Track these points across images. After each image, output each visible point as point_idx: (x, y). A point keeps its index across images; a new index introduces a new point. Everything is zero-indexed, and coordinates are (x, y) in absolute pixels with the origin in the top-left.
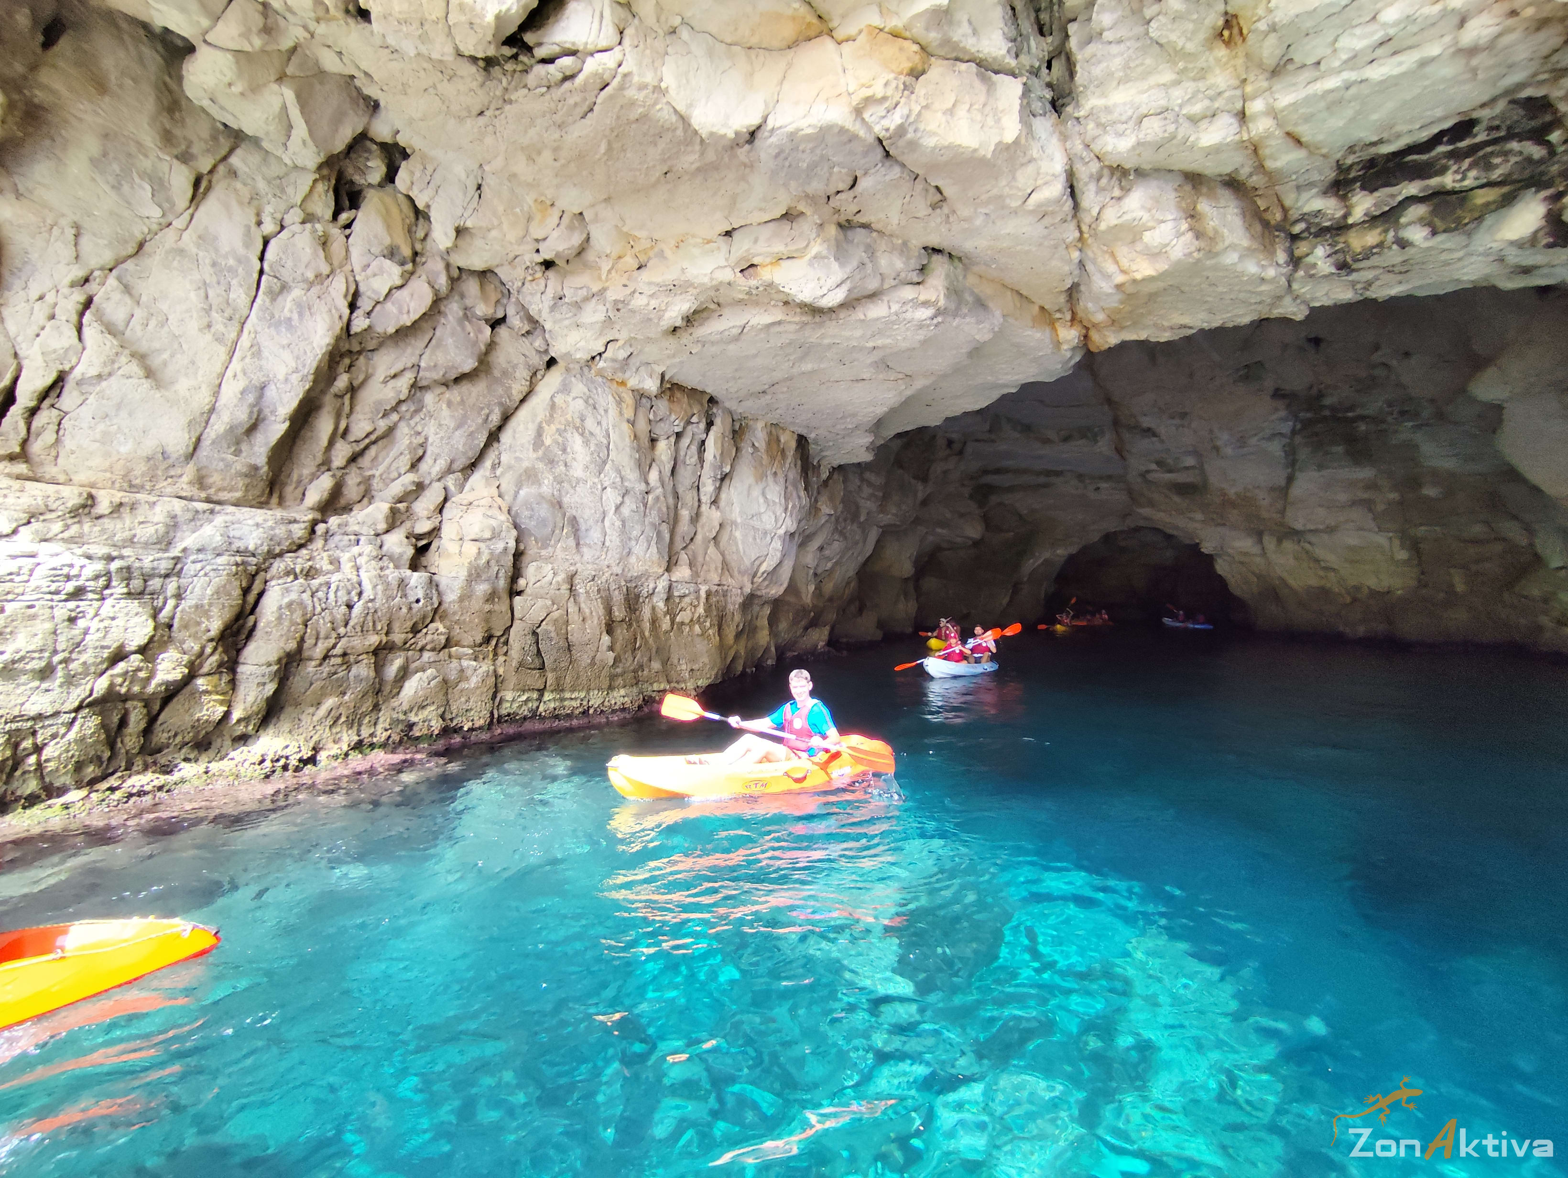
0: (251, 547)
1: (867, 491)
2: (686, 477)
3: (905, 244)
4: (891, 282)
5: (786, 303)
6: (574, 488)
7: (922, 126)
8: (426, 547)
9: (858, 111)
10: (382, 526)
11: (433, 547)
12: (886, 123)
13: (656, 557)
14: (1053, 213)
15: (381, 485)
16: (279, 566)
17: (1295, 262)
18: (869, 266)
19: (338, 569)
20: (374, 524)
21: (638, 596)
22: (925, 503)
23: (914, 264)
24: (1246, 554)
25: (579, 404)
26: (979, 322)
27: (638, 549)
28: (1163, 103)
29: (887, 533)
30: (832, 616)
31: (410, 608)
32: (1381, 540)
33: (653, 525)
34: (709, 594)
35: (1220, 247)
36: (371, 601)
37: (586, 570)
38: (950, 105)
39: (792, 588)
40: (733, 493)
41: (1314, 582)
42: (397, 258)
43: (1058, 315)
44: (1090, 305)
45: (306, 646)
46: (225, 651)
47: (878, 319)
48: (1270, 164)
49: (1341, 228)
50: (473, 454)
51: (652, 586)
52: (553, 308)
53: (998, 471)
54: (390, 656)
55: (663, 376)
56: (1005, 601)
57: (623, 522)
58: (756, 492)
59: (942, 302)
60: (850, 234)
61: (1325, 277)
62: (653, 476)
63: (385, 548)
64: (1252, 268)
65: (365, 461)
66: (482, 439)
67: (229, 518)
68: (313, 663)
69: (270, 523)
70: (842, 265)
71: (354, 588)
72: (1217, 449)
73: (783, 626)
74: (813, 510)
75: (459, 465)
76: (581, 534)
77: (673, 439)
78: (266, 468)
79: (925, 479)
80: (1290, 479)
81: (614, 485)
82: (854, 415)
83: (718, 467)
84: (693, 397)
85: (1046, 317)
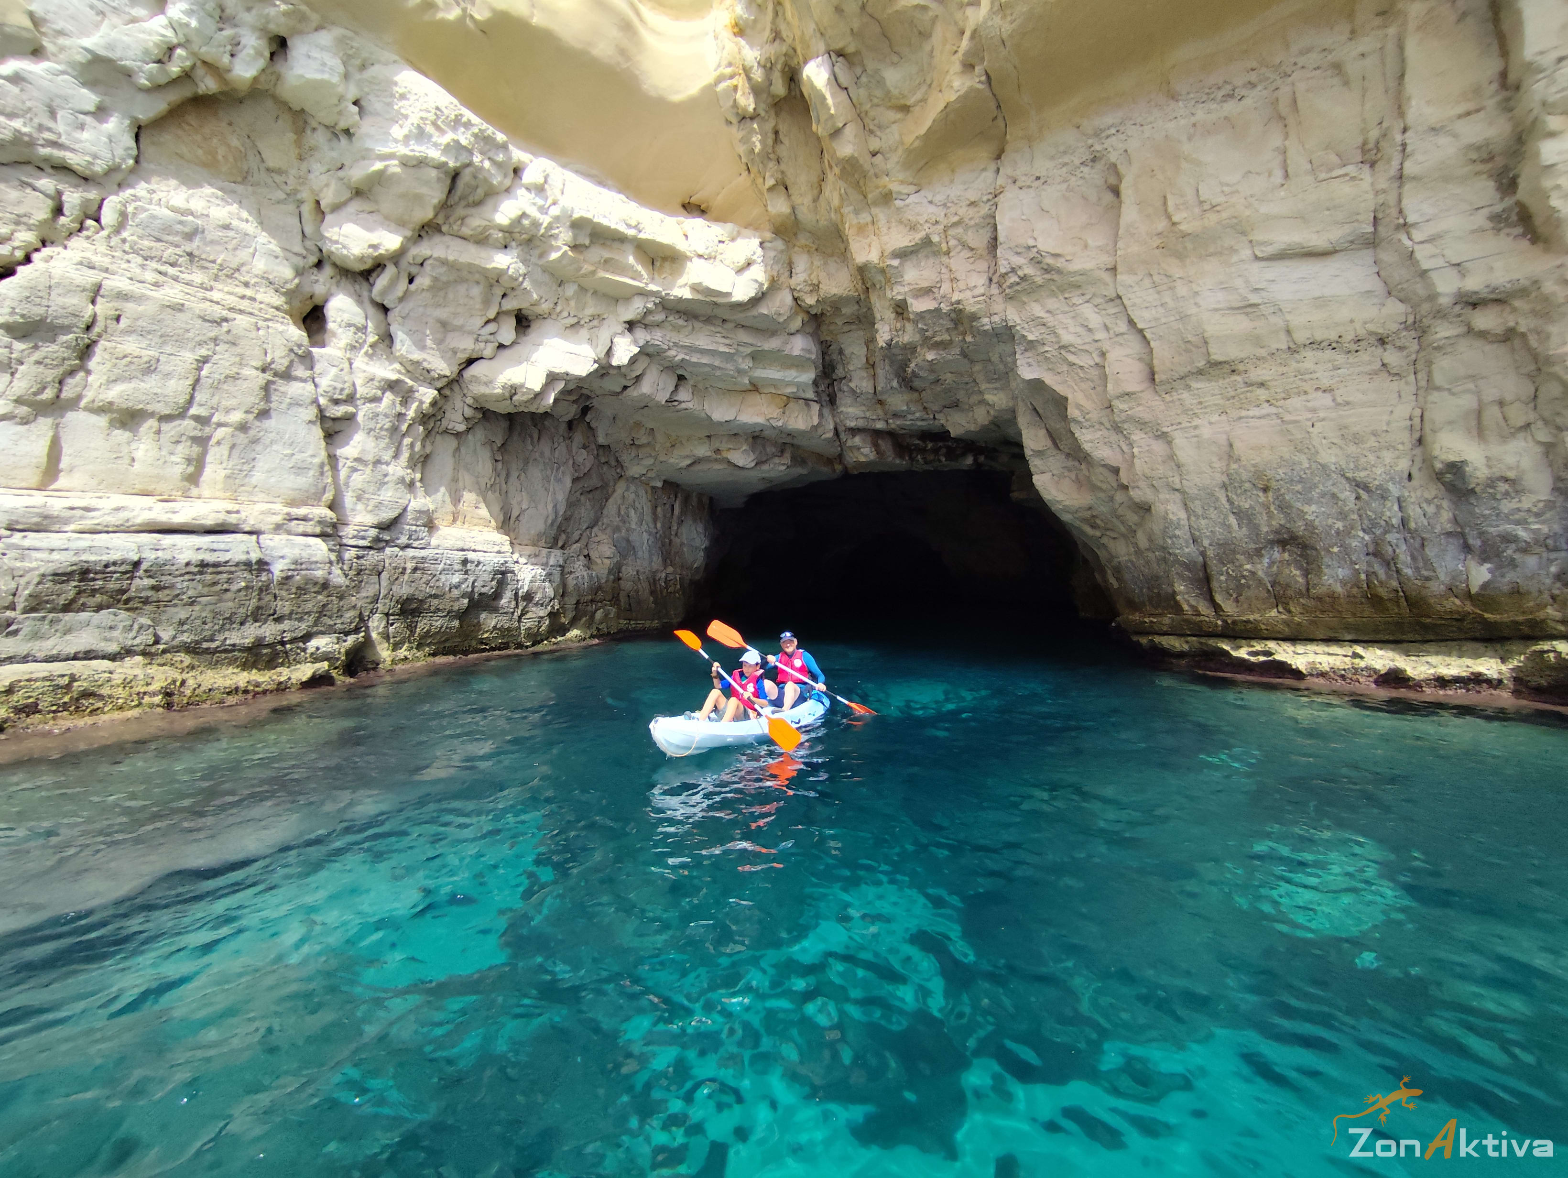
5: (728, 463)
6: (633, 533)
7: (788, 423)
9: (766, 420)
12: (777, 423)
13: (661, 563)
14: (831, 440)
16: (566, 570)
17: (912, 459)
18: (763, 452)
20: (577, 552)
21: (657, 580)
23: (779, 450)
25: (633, 496)
27: (655, 559)
28: (863, 415)
33: (659, 547)
34: (679, 578)
35: (886, 454)
36: (586, 582)
37: (640, 569)
38: (797, 415)
40: (684, 530)
42: (585, 447)
43: (835, 463)
44: (846, 461)
45: (577, 598)
47: (764, 469)
48: (899, 433)
49: (923, 451)
50: (596, 519)
51: (660, 575)
52: (630, 459)
54: (592, 604)
55: (667, 481)
57: (650, 547)
58: (693, 528)
59: (789, 462)
60: (756, 441)
61: (923, 463)
64: (898, 461)
66: (599, 513)
76: (637, 553)
77: (664, 506)
81: (645, 530)
82: (741, 492)
83: (679, 517)
84: (671, 486)
85: (829, 461)
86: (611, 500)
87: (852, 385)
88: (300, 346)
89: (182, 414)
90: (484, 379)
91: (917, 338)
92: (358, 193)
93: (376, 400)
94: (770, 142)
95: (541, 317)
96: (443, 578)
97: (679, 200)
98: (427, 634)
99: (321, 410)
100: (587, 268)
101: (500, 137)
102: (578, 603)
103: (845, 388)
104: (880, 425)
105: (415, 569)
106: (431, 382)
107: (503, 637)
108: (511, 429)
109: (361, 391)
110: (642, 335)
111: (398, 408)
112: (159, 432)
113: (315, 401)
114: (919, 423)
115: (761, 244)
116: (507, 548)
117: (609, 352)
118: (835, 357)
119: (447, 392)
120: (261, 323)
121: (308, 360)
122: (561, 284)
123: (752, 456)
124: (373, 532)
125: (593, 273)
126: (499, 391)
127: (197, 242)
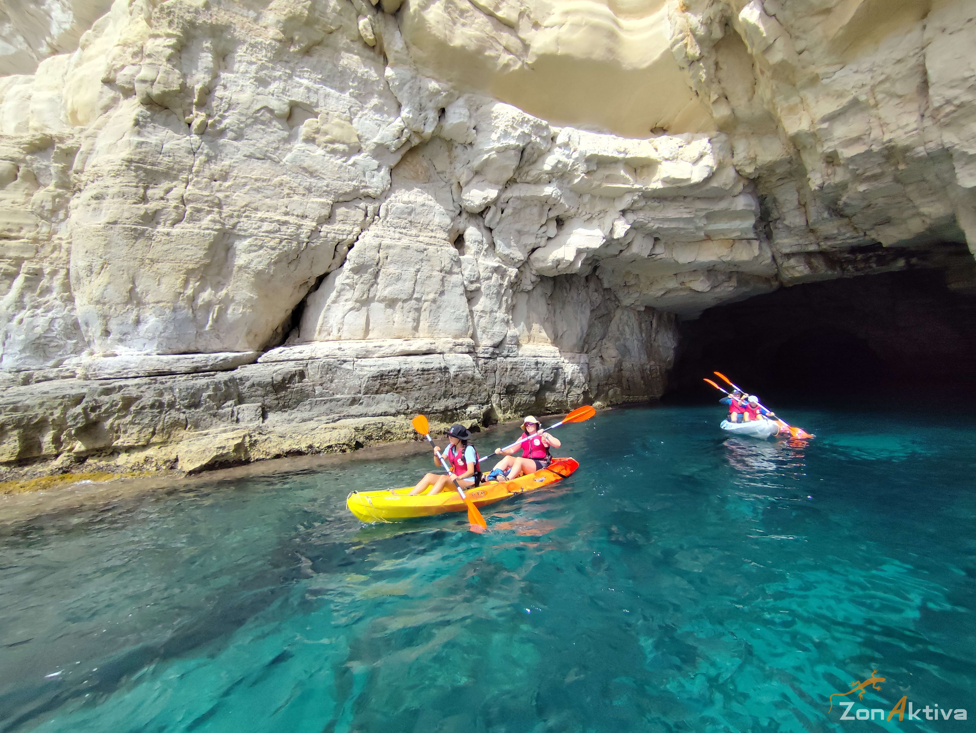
3: (725, 272)
4: (722, 282)
5: (690, 290)
6: (628, 341)
7: (736, 257)
9: (719, 258)
11: (604, 359)
12: (726, 259)
13: (647, 359)
14: (769, 264)
17: (843, 269)
18: (716, 281)
21: (645, 369)
23: (728, 276)
25: (626, 318)
27: (643, 357)
28: (797, 243)
31: (607, 374)
33: (644, 349)
34: (659, 368)
35: (819, 270)
37: (634, 363)
38: (741, 250)
40: (659, 337)
44: (782, 279)
47: (717, 292)
49: (854, 262)
52: (624, 295)
55: (647, 307)
57: (639, 349)
58: (665, 335)
59: (735, 284)
61: (853, 271)
64: (829, 273)
66: (606, 330)
74: (678, 338)
76: (631, 353)
81: (636, 339)
83: (656, 329)
84: (650, 310)
85: (767, 280)
86: (613, 322)
87: (786, 222)
88: (455, 256)
89: (410, 299)
90: (542, 259)
91: (848, 176)
92: (477, 173)
93: (489, 278)
94: (712, 71)
95: (570, 218)
96: (526, 373)
97: (649, 128)
98: (519, 405)
99: (465, 288)
100: (596, 183)
101: (544, 123)
102: (598, 385)
103: (780, 226)
104: (812, 248)
105: (512, 369)
106: (514, 265)
107: (558, 406)
108: (555, 285)
109: (483, 275)
110: (631, 217)
111: (500, 281)
112: (402, 308)
113: (463, 283)
114: (850, 241)
115: (710, 141)
116: (558, 354)
117: (612, 231)
118: (769, 205)
119: (522, 269)
120: (439, 248)
121: (458, 263)
122: (581, 196)
123: (708, 284)
124: (491, 349)
125: (600, 185)
126: (550, 264)
127: (413, 215)
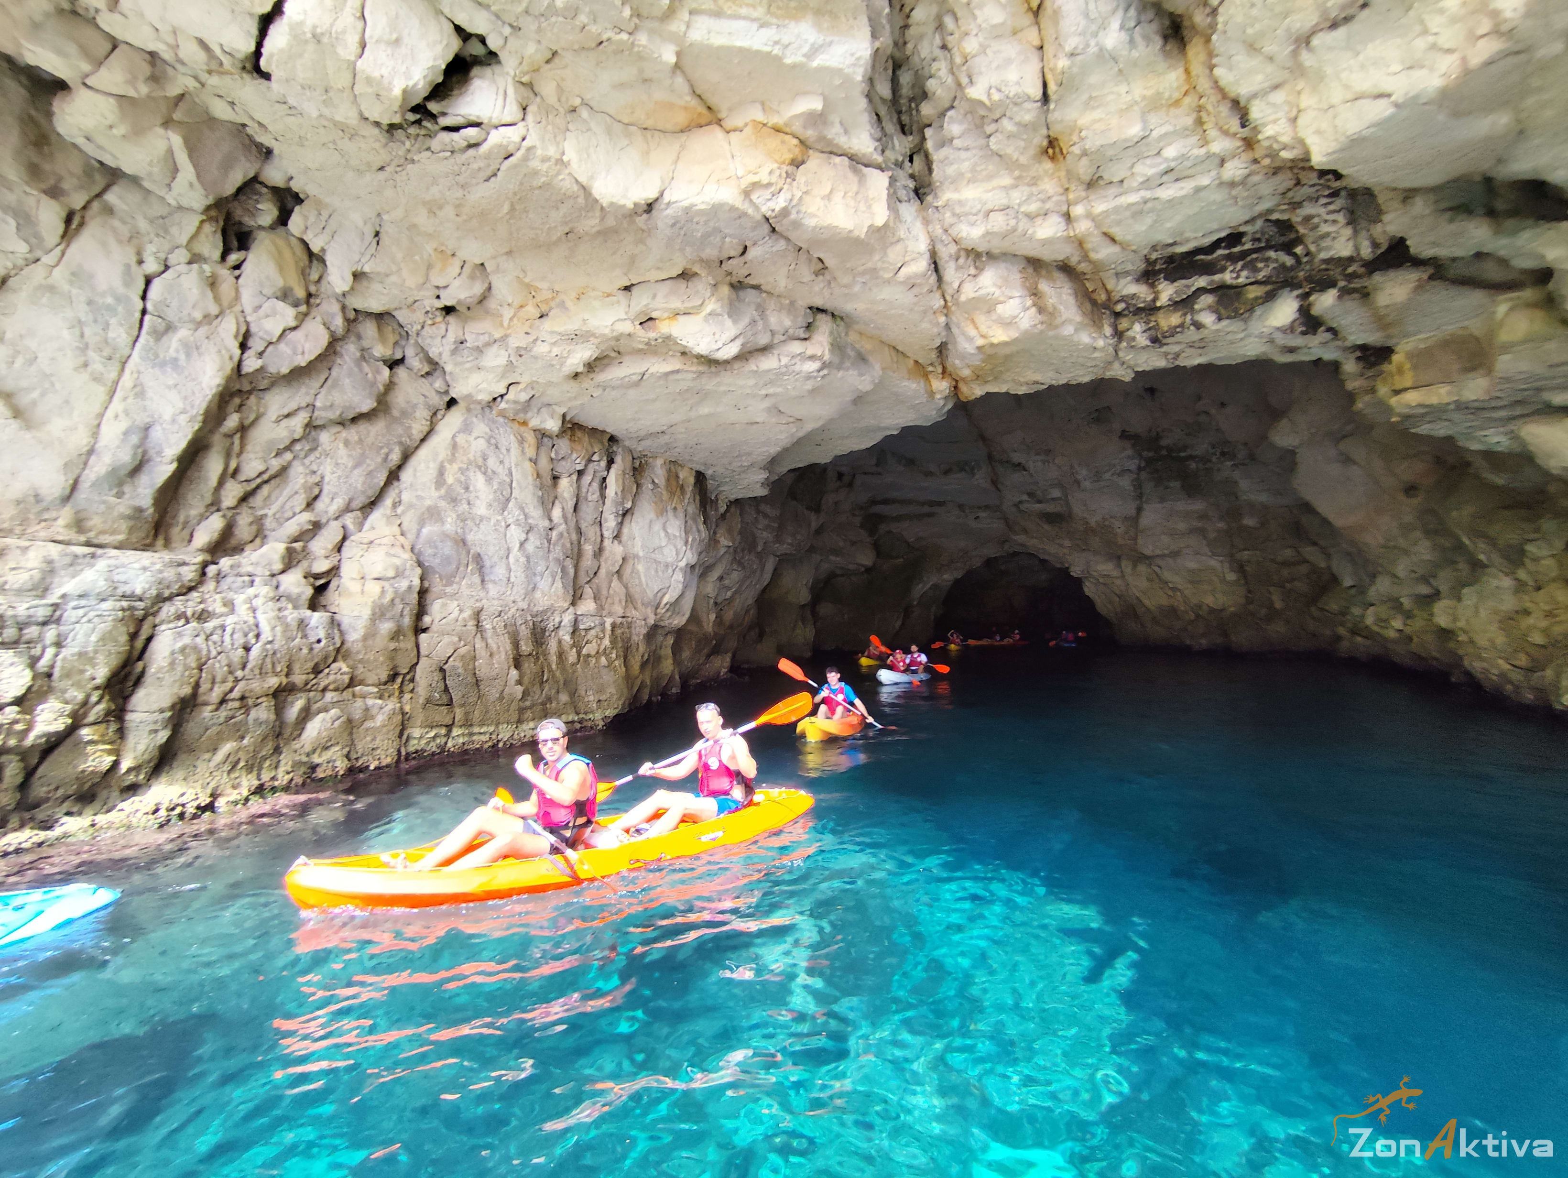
0: (138, 591)
1: (763, 522)
2: (588, 513)
3: (792, 303)
4: (779, 338)
5: (683, 354)
6: (478, 525)
7: (803, 209)
8: (324, 587)
9: (747, 193)
10: (278, 566)
11: (333, 585)
12: (771, 205)
13: (561, 591)
14: (920, 285)
15: (274, 525)
16: (168, 610)
17: (1119, 335)
18: (760, 323)
19: (232, 611)
20: (269, 564)
21: (544, 630)
22: (819, 532)
23: (801, 321)
24: (1108, 576)
25: (481, 444)
26: (861, 375)
27: (543, 584)
28: (1005, 202)
29: (783, 561)
30: (733, 643)
31: (311, 649)
32: (1213, 563)
33: (557, 560)
34: (614, 626)
35: (1058, 321)
36: (270, 642)
37: (491, 606)
38: (828, 191)
39: (694, 618)
40: (635, 528)
41: (1164, 601)
42: (291, 300)
43: (930, 369)
44: (957, 362)
45: (201, 690)
46: (112, 699)
47: (769, 371)
48: (1093, 256)
49: (1151, 309)
50: (372, 493)
51: (557, 620)
52: (454, 352)
53: (886, 502)
54: (290, 698)
55: (564, 416)
56: (899, 623)
57: (528, 558)
58: (657, 527)
59: (827, 357)
60: (741, 293)
61: (1143, 348)
62: (557, 513)
63: (282, 589)
64: (1085, 338)
65: (257, 500)
66: (382, 478)
67: (112, 562)
68: (210, 708)
69: (158, 567)
70: (735, 322)
71: (251, 630)
72: (1078, 482)
73: (686, 654)
74: (713, 541)
75: (357, 503)
76: (486, 570)
77: (575, 477)
78: (151, 510)
79: (817, 510)
80: (1139, 510)
81: (518, 523)
82: (749, 454)
83: (622, 501)
84: (594, 437)
85: (919, 367)
86: (423, 453)
103: (957, 125)
104: (1048, 234)
123: (730, 329)
